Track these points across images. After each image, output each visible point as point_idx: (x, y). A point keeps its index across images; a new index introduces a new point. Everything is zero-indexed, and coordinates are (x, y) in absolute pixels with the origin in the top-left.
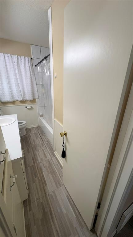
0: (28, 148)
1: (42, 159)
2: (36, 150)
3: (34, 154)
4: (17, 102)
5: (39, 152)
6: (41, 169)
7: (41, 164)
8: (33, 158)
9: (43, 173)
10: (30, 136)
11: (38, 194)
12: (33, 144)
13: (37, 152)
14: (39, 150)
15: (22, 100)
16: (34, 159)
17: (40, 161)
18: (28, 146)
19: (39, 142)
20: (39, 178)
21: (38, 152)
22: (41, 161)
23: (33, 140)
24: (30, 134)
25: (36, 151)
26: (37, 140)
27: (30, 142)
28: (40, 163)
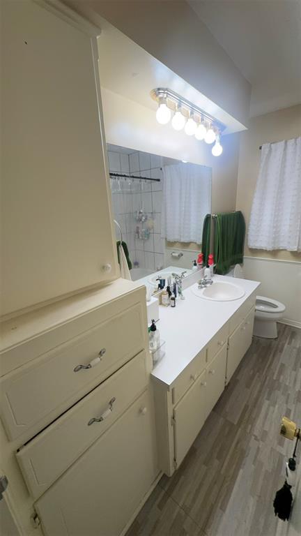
0: (254, 375)
1: (265, 434)
2: (270, 394)
3: (257, 399)
4: (283, 252)
5: (271, 408)
6: (243, 454)
7: (253, 444)
8: (247, 407)
9: (241, 471)
10: (281, 351)
11: (194, 500)
12: (273, 374)
13: (267, 403)
14: (276, 403)
15: (296, 250)
16: (247, 415)
17: (256, 432)
18: (258, 371)
19: (293, 381)
20: (222, 472)
21: (269, 406)
22: (259, 438)
23: (283, 365)
24: (286, 345)
25: (268, 399)
26: (294, 373)
27: (269, 363)
28: (253, 437)
